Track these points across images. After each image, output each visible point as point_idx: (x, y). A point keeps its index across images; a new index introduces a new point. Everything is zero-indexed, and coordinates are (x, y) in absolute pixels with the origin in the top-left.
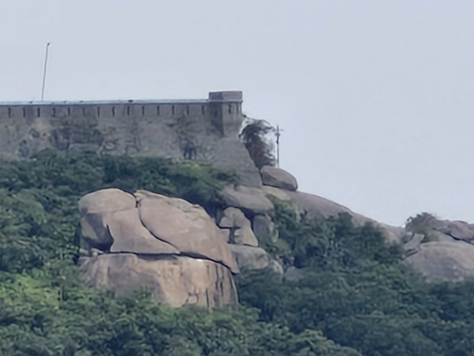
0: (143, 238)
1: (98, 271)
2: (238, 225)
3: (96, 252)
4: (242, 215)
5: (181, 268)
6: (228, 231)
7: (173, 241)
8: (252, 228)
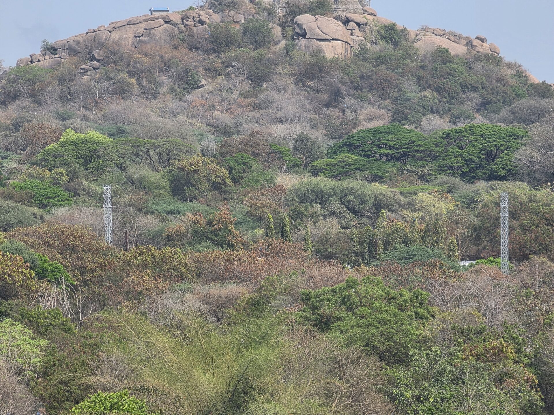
0: (318, 33)
1: (301, 45)
2: (354, 28)
3: (300, 38)
4: (356, 25)
5: (332, 45)
6: (350, 31)
7: (329, 34)
8: (359, 30)
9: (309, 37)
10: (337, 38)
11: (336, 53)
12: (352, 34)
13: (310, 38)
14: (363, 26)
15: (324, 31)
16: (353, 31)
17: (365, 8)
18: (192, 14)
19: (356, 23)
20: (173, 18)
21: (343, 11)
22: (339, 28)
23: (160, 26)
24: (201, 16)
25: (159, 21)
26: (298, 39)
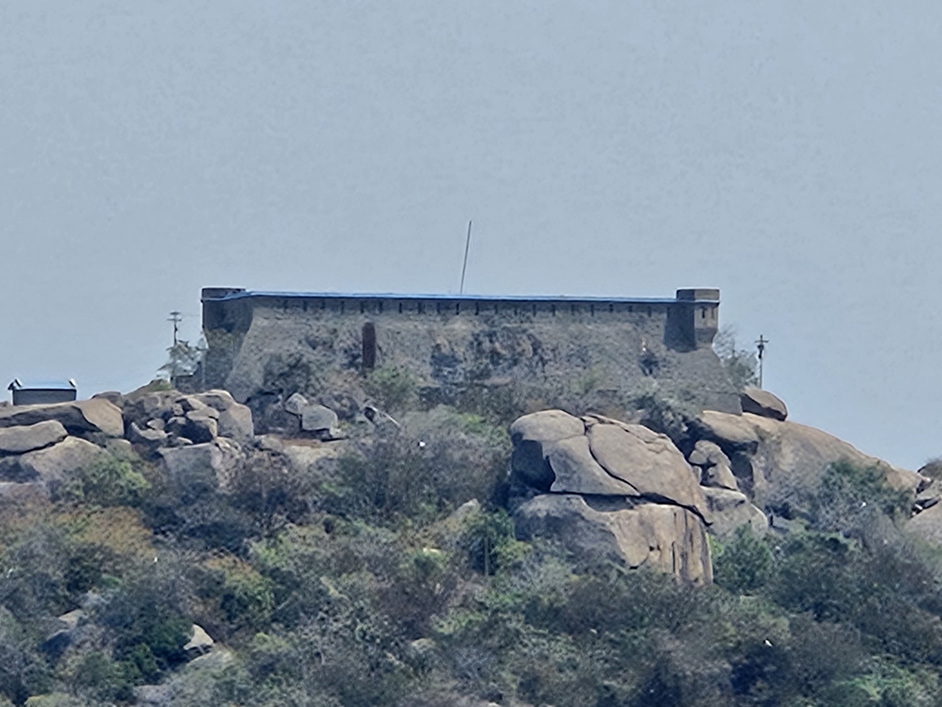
0: (593, 475)
2: (714, 461)
3: (531, 490)
4: (718, 450)
5: (641, 515)
7: (631, 480)
9: (559, 490)
10: (659, 490)
12: (705, 481)
13: (565, 492)
14: (743, 453)
15: (614, 470)
16: (711, 471)
17: (749, 390)
18: (159, 405)
19: (719, 441)
20: (97, 417)
22: (663, 459)
23: (52, 444)
24: (193, 409)
25: (47, 428)
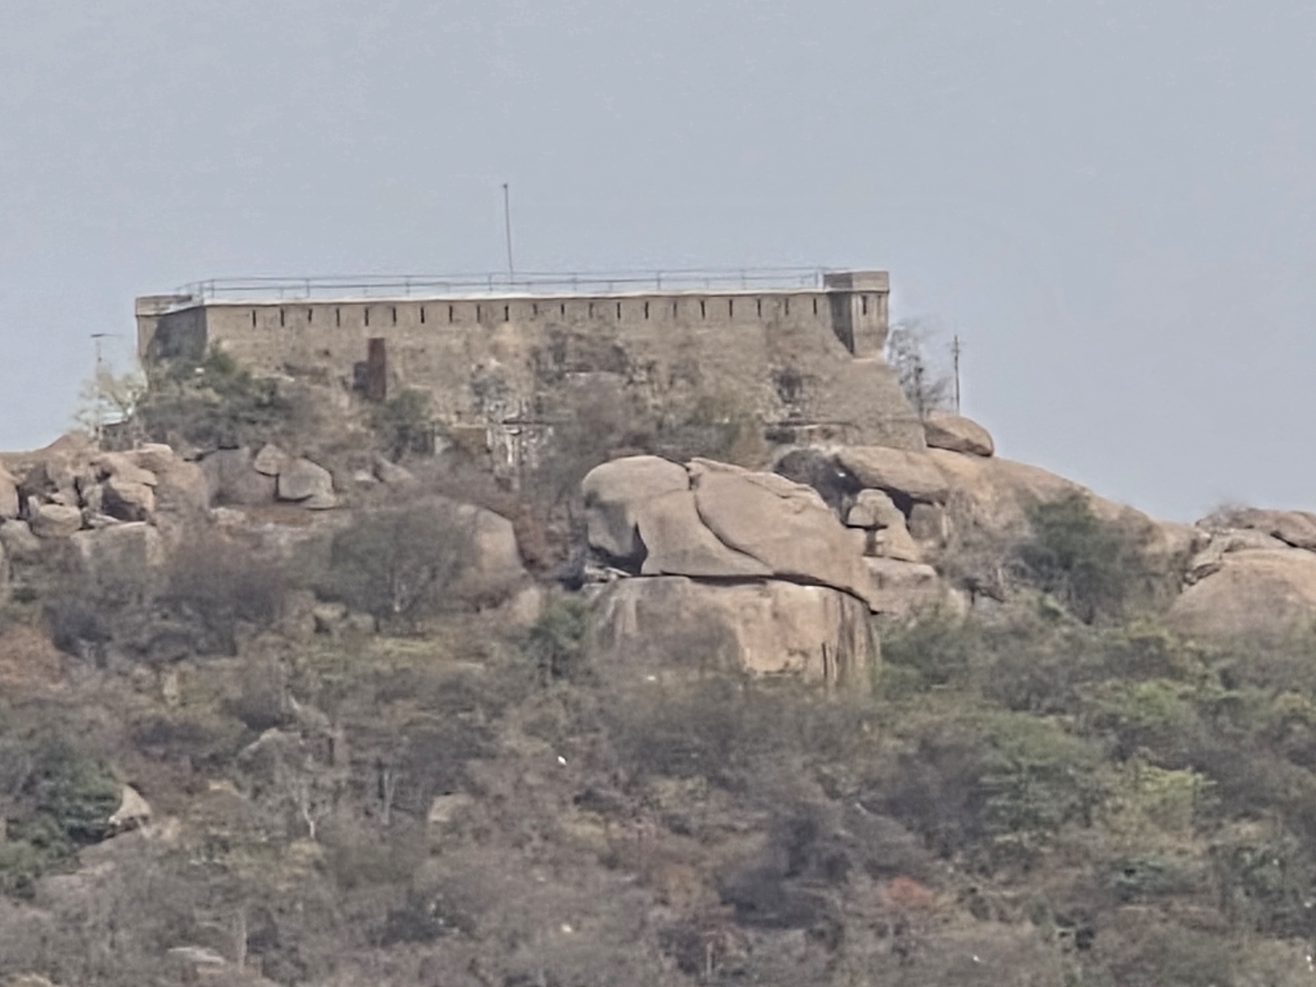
0: (703, 547)
1: (619, 610)
2: (882, 522)
3: (614, 573)
4: (888, 503)
5: (775, 604)
6: (863, 533)
7: (758, 552)
8: (908, 528)
9: (657, 570)
10: (799, 568)
11: (795, 645)
12: (871, 549)
13: (664, 574)
14: (923, 507)
15: (734, 538)
16: (880, 536)
17: (935, 418)
18: (68, 469)
19: (891, 492)
21: (828, 435)
22: (804, 520)
24: (116, 474)
26: (603, 581)
